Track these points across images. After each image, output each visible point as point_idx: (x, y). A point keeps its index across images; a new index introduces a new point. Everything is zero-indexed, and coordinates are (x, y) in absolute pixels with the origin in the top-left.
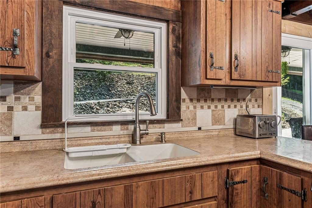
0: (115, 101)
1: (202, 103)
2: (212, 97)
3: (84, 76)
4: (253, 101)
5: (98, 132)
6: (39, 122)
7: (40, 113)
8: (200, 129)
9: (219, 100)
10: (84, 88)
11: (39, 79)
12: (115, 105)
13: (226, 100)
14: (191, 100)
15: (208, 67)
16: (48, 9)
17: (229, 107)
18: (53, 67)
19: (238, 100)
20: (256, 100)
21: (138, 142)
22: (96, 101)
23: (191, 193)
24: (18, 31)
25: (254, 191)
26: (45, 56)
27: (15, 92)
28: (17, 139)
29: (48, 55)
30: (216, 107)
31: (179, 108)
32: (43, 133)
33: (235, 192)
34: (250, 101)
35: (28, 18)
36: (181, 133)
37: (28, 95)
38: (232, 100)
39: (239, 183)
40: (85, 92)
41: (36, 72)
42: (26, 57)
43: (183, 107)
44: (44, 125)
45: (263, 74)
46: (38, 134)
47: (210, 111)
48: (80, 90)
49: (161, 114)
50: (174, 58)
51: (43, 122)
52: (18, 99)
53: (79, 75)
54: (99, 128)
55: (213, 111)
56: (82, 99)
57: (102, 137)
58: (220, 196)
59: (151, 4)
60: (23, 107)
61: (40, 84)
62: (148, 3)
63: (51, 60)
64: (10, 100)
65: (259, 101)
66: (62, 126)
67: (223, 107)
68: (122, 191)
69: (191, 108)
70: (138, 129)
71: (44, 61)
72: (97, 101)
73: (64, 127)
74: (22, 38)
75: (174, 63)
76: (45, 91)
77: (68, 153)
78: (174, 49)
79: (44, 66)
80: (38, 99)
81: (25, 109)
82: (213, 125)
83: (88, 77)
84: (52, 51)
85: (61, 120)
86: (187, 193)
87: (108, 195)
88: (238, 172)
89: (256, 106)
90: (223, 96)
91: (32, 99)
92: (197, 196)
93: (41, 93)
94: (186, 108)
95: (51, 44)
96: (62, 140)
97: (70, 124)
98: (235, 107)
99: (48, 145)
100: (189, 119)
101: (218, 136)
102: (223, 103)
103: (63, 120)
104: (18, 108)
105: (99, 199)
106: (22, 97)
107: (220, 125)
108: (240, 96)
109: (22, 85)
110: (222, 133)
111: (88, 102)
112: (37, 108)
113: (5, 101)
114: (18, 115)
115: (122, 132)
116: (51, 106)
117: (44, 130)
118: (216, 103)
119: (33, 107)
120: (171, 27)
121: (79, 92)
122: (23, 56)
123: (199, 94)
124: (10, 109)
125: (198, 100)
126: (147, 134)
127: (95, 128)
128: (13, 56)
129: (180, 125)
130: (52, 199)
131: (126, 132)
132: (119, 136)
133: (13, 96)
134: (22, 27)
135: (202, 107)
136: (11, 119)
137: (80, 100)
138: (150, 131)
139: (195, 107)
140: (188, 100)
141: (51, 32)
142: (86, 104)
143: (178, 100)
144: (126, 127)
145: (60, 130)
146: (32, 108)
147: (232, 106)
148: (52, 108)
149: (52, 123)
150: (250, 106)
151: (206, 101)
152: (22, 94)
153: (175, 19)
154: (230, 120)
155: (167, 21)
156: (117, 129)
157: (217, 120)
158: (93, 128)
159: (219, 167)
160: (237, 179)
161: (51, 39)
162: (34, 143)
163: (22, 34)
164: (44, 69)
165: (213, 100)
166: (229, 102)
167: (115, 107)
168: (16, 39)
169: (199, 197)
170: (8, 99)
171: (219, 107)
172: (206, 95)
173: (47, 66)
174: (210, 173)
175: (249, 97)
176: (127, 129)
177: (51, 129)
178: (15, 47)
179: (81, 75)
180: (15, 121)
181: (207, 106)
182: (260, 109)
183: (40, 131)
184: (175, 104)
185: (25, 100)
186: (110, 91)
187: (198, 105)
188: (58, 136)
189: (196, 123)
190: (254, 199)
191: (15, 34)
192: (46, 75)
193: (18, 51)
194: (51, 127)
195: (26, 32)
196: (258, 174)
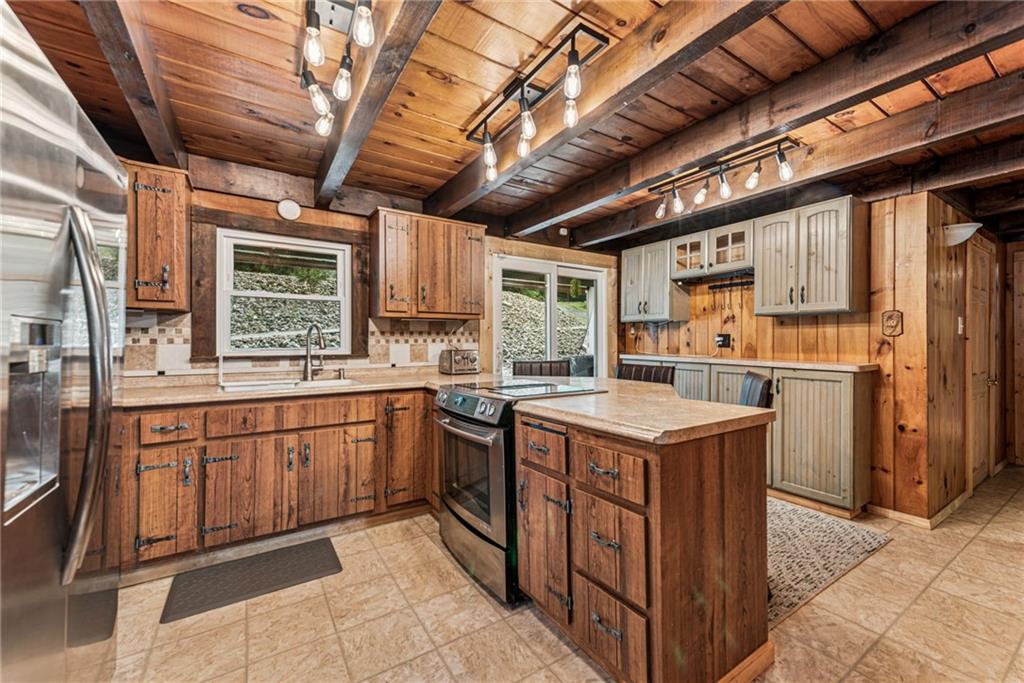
0: (332, 334)
1: (397, 336)
2: (411, 329)
3: (271, 283)
4: (467, 334)
5: (260, 368)
6: (188, 356)
7: (188, 347)
8: (393, 366)
9: (421, 333)
10: (269, 307)
11: (187, 309)
12: (331, 341)
13: (429, 333)
14: (383, 333)
15: (388, 299)
16: (198, 234)
17: (434, 341)
18: (205, 297)
19: (447, 334)
20: (471, 334)
21: (310, 378)
22: (293, 334)
23: (345, 415)
24: (168, 268)
25: (418, 418)
26: (194, 285)
27: (159, 324)
28: (161, 373)
29: (198, 284)
30: (416, 341)
31: (366, 342)
32: (193, 368)
33: (395, 418)
34: (463, 334)
35: (178, 254)
36: (368, 370)
37: (175, 326)
38: (438, 334)
39: (400, 409)
40: (272, 314)
41: (182, 302)
42: (176, 291)
43: (372, 341)
44: (195, 358)
45: (459, 306)
46: (187, 368)
47: (408, 345)
48: (260, 311)
49: (345, 348)
50: (359, 285)
51: (192, 356)
52: (162, 331)
53: (258, 282)
54: (262, 363)
55: (412, 345)
56: (264, 328)
57: (264, 373)
58: (380, 420)
59: (330, 225)
60: (168, 340)
61: (189, 315)
62: (325, 225)
63: (202, 290)
64: (154, 331)
65: (475, 335)
66: (216, 360)
67: (425, 341)
68: (273, 410)
69: (383, 342)
70: (309, 365)
71: (194, 291)
72: (295, 333)
73: (218, 361)
74: (172, 273)
75: (359, 291)
76: (195, 323)
77: (223, 388)
78: (359, 275)
79: (194, 295)
80: (187, 331)
81: (171, 341)
82: (412, 361)
83: (279, 285)
84: (203, 280)
85: (215, 354)
86: (342, 415)
87: (259, 413)
88: (398, 399)
89: (471, 340)
90: (426, 328)
91: (179, 331)
92: (352, 418)
93: (189, 324)
94: (375, 342)
95: (201, 272)
96: (217, 375)
97: (226, 359)
98: (442, 341)
99: (200, 381)
100: (379, 354)
101: (417, 374)
102: (425, 336)
103: (217, 355)
104: (162, 340)
105: (250, 416)
106: (167, 329)
107: (421, 361)
108: (447, 329)
109: (168, 317)
110: (423, 371)
111: (277, 333)
112: (185, 341)
113: (147, 332)
114: (162, 348)
115: (291, 369)
116: (203, 338)
117: (194, 365)
118: (416, 336)
119: (182, 340)
120: (355, 250)
121: (259, 315)
122: (173, 291)
123: (392, 326)
124: (153, 341)
125: (392, 333)
126: (321, 370)
127: (258, 363)
128: (163, 291)
129: (367, 360)
130: (206, 414)
131: (296, 368)
132: (288, 373)
133: (157, 328)
134: (171, 263)
135: (397, 341)
136: (154, 353)
137: (260, 332)
138: (325, 367)
139: (387, 341)
140: (378, 333)
141: (202, 260)
142: (272, 339)
143: (365, 332)
144: (296, 362)
145: (213, 364)
146: (178, 340)
147: (438, 340)
148: (203, 341)
149: (203, 357)
150: (463, 340)
151: (402, 334)
152: (168, 326)
153: (360, 242)
154: (435, 356)
155: (351, 244)
156: (285, 365)
157: (415, 357)
158: (254, 363)
159: (378, 395)
160: (397, 406)
161: (202, 267)
162: (182, 378)
163: (172, 269)
164: (193, 299)
165: (412, 333)
166: (434, 336)
167: (333, 344)
168: (166, 275)
169: (354, 420)
170: (150, 331)
171: (420, 341)
172: (403, 327)
173: (198, 295)
174: (367, 399)
175: (461, 329)
176: (298, 365)
177: (203, 364)
178: (164, 282)
179: (264, 281)
180: (159, 354)
181: (403, 341)
182: (476, 344)
183: (189, 365)
184: (360, 337)
185: (171, 332)
186: (325, 313)
187: (392, 339)
188: (212, 371)
189: (388, 359)
190: (418, 425)
191: (164, 270)
192: (195, 305)
193: (167, 286)
194: (203, 361)
195: (176, 267)
196: (422, 402)
